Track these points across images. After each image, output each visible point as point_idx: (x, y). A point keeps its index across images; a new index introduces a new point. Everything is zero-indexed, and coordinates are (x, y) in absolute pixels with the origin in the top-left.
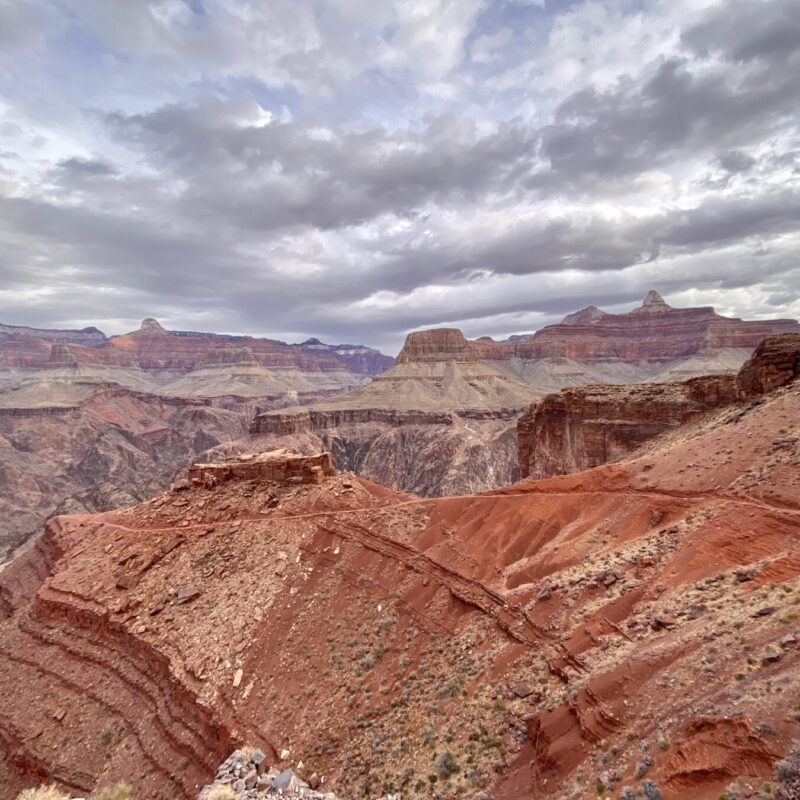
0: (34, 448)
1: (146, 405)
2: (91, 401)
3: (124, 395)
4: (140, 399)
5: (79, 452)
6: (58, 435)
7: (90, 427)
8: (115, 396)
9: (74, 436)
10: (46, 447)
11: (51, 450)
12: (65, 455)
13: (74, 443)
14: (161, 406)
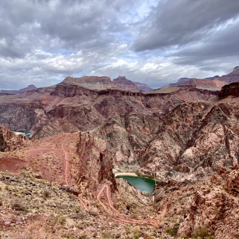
0: (151, 107)
1: (203, 95)
2: (178, 92)
3: (194, 91)
4: (201, 92)
5: (165, 110)
6: (160, 103)
7: (171, 101)
8: (190, 91)
9: (165, 104)
10: (155, 107)
11: (156, 108)
12: (160, 111)
13: (164, 106)
14: (209, 95)
